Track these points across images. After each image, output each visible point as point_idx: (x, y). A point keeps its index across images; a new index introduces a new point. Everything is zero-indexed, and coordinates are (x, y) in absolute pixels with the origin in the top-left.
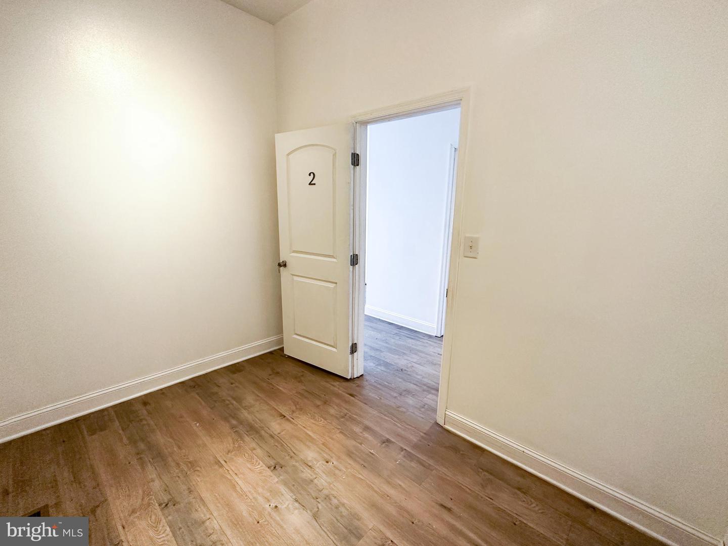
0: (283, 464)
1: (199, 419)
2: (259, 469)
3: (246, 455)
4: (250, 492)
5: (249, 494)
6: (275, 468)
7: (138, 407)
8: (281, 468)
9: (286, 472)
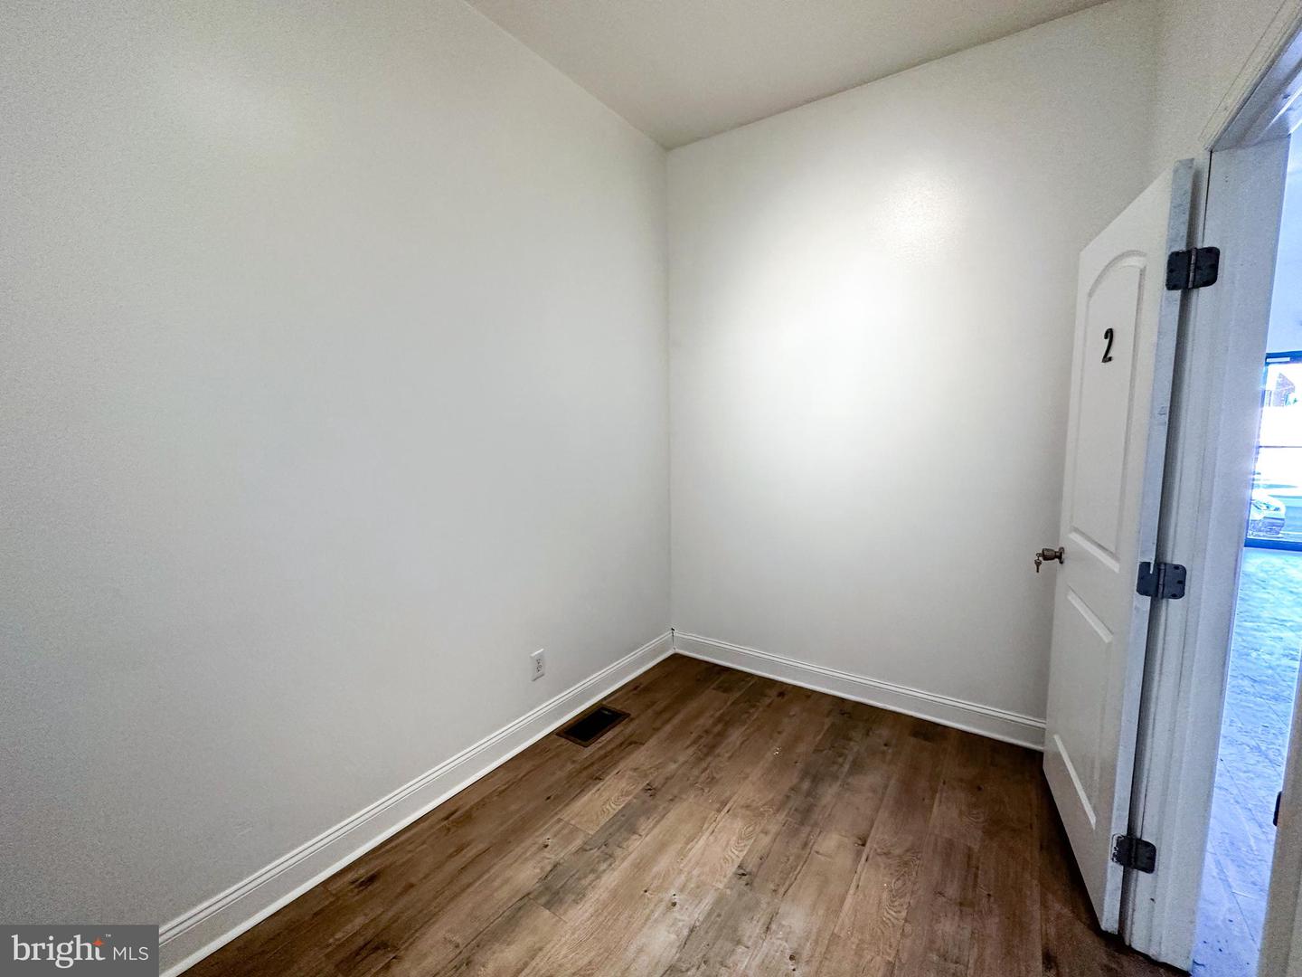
0: (755, 884)
1: (787, 749)
2: (732, 855)
3: (751, 828)
4: (690, 861)
5: (685, 862)
6: (743, 875)
7: (773, 693)
8: (747, 884)
9: (741, 895)
